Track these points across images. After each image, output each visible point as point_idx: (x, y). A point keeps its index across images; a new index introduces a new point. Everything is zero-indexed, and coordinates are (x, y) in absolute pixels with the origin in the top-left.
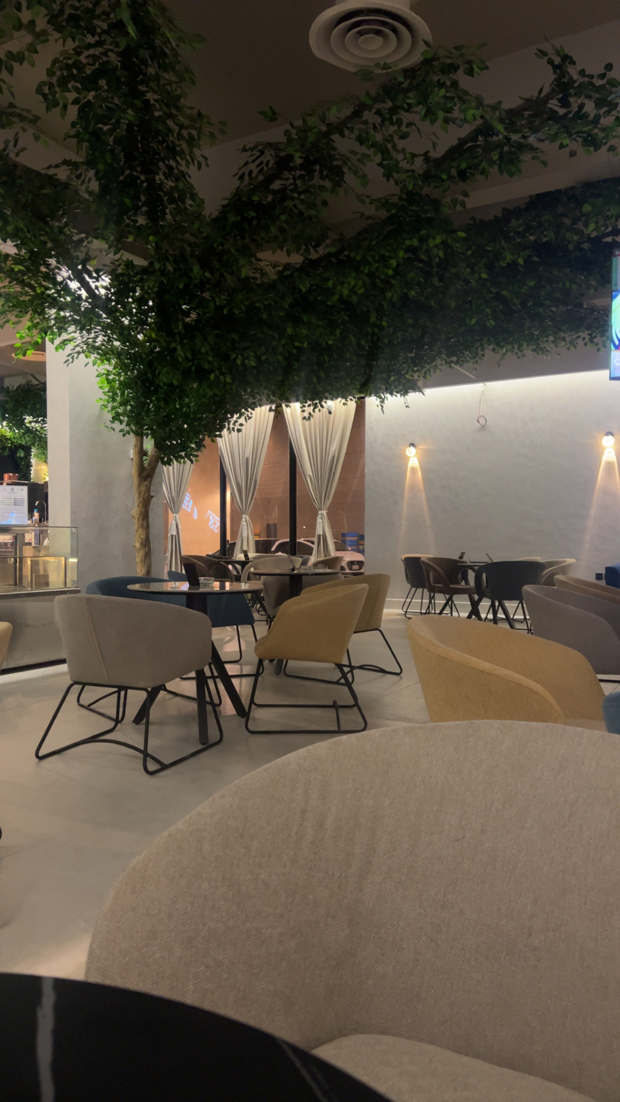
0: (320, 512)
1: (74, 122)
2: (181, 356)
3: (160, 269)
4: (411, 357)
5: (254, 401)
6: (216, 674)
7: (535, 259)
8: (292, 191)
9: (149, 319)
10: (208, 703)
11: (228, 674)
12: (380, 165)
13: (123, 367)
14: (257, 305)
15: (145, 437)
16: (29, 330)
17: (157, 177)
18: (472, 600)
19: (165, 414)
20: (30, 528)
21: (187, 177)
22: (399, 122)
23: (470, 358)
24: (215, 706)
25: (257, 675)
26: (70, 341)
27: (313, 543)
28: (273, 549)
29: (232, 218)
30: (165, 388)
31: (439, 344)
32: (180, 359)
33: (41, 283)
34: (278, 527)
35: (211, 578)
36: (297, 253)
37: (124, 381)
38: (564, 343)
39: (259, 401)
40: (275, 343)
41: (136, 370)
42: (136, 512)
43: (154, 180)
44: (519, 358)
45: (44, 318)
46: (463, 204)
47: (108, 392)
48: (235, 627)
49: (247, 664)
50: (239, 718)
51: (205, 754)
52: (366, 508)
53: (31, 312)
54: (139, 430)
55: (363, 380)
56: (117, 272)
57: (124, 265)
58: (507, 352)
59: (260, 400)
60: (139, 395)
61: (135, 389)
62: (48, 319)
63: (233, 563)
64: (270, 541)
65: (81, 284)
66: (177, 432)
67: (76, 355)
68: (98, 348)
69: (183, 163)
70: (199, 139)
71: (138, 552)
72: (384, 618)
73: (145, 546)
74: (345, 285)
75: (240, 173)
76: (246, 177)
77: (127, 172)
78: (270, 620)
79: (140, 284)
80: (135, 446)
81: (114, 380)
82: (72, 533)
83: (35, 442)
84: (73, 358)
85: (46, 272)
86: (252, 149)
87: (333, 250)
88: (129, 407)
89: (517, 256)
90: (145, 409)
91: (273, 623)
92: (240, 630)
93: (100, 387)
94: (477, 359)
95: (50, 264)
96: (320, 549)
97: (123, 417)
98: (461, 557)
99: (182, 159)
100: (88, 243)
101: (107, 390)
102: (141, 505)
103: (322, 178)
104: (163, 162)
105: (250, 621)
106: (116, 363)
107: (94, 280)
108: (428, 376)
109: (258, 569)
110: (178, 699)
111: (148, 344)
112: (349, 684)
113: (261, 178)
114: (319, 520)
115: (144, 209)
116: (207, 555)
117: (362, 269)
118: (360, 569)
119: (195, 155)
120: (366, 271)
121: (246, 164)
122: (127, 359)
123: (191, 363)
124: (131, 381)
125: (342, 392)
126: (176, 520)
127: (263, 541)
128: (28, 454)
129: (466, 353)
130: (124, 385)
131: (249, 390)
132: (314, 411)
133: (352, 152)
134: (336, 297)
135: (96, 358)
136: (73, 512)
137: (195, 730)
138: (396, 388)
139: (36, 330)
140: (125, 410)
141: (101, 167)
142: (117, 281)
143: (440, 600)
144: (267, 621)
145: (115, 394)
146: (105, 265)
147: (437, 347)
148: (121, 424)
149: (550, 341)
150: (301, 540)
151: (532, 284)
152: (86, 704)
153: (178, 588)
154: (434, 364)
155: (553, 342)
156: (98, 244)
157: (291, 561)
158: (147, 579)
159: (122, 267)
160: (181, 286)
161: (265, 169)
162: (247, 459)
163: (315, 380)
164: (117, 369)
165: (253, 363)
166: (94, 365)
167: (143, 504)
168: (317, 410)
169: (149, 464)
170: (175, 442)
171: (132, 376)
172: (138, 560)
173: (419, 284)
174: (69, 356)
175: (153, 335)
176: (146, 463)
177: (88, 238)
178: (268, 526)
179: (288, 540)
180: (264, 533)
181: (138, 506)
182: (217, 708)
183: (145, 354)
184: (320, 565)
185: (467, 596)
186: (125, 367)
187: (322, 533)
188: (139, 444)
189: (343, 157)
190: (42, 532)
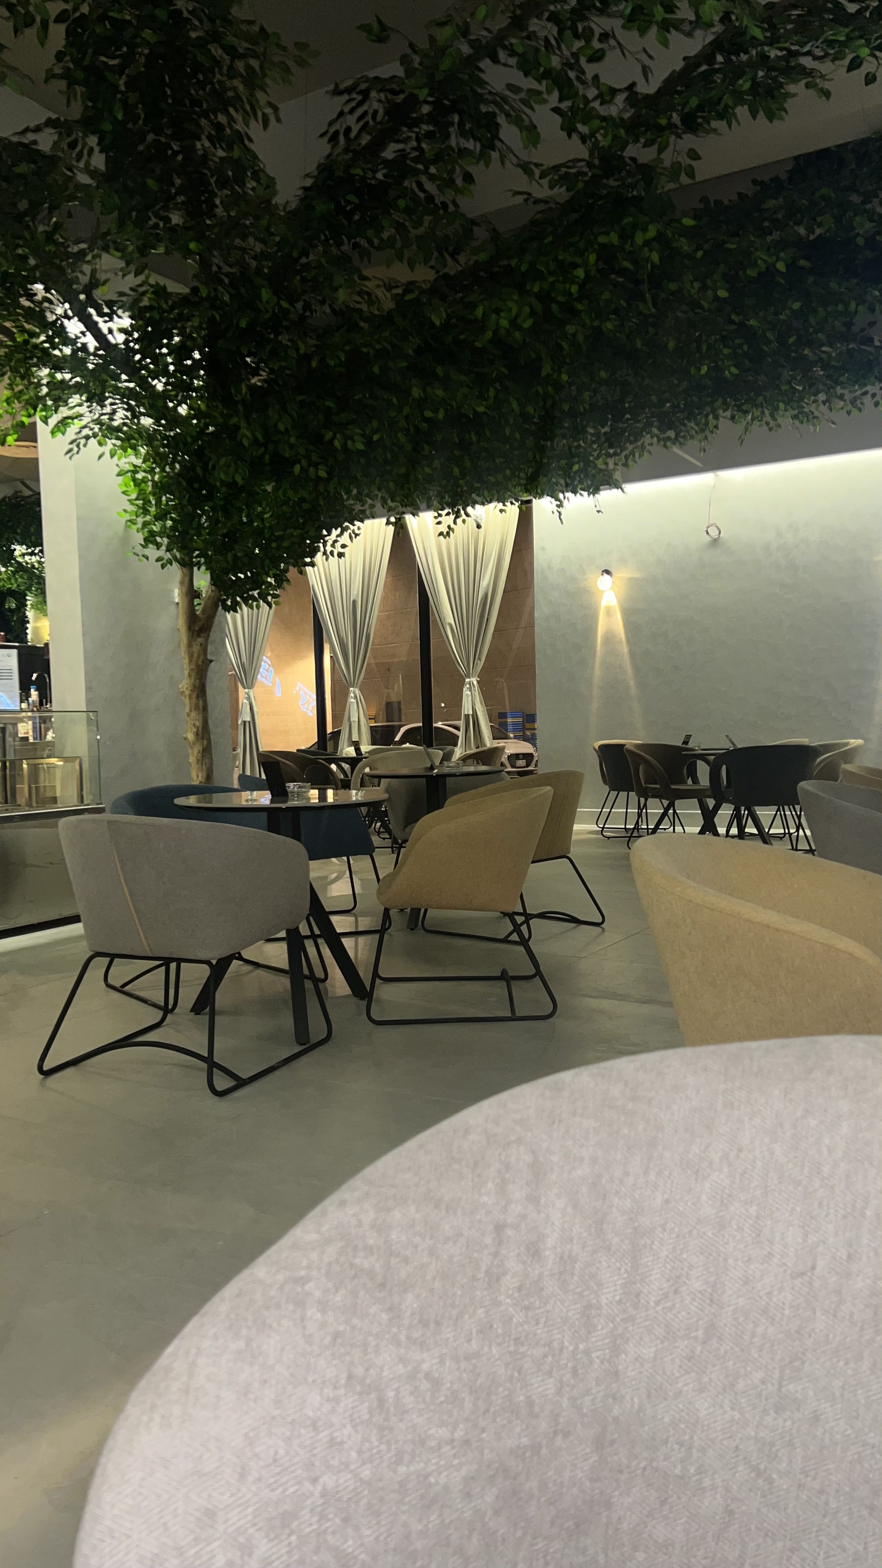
0: (467, 680)
1: (59, 52)
2: (248, 438)
3: (208, 296)
4: (605, 433)
5: (363, 508)
6: (317, 932)
7: (802, 263)
8: (416, 160)
9: (196, 382)
10: (306, 977)
11: (335, 931)
12: (556, 110)
13: (157, 458)
14: (365, 350)
15: (195, 569)
16: (8, 404)
17: (198, 145)
18: (703, 806)
19: (225, 531)
20: (24, 714)
21: (246, 142)
22: (588, 35)
23: (696, 432)
24: (316, 981)
25: (382, 932)
26: (72, 418)
27: (458, 728)
28: (397, 739)
29: (321, 207)
30: (224, 489)
31: (647, 411)
32: (246, 443)
33: (22, 326)
34: (403, 707)
35: (305, 784)
36: (425, 264)
37: (161, 482)
38: (842, 403)
39: (370, 508)
40: (393, 414)
41: (178, 462)
42: (186, 686)
43: (193, 148)
44: (771, 429)
45: (31, 383)
46: (691, 173)
47: (136, 499)
48: (345, 858)
49: (364, 914)
50: (355, 1000)
51: (304, 1059)
52: (537, 672)
53: (9, 374)
54: (187, 559)
55: (530, 470)
56: (142, 305)
57: (152, 293)
58: (753, 420)
59: (372, 506)
60: (185, 502)
61: (177, 494)
62: (39, 385)
63: (337, 761)
64: (392, 726)
65: (86, 327)
66: (245, 560)
67: (83, 441)
68: (118, 429)
69: (239, 117)
70: (264, 75)
71: (192, 748)
72: (574, 837)
73: (203, 738)
74: (502, 314)
75: (332, 130)
76: (342, 139)
77: (151, 137)
78: (397, 845)
79: (179, 325)
80: (182, 583)
81: (144, 480)
82: (89, 721)
83: (31, 586)
84: (78, 446)
85: (30, 307)
86: (349, 91)
87: (483, 257)
88: (169, 523)
89: (774, 258)
90: (195, 525)
91: (403, 850)
92: (351, 862)
93: (124, 493)
94: (707, 433)
95: (35, 294)
96: (470, 737)
97: (161, 537)
98: (686, 743)
99: (237, 110)
100: (94, 257)
101: (134, 496)
102: (193, 675)
103: (464, 134)
104: (207, 118)
105: (368, 850)
106: (148, 453)
107: (107, 319)
108: (630, 463)
109: (376, 769)
110: (260, 972)
111: (195, 421)
112: (524, 942)
113: (365, 139)
114: (466, 692)
115: (180, 199)
116: (298, 750)
117: (528, 288)
118: (527, 766)
119: (257, 101)
120: (536, 289)
121: (341, 114)
122: (164, 446)
123: (262, 450)
124: (171, 481)
125: (498, 492)
126: (249, 698)
127: (382, 726)
128: (22, 605)
129: (689, 424)
130: (160, 488)
131: (355, 492)
132: (455, 523)
133: (510, 87)
134: (489, 334)
135: (114, 445)
136: (89, 689)
137: (288, 1021)
138: (581, 482)
139: (19, 402)
140: (164, 526)
141: (107, 127)
142: (141, 319)
143: (655, 809)
144: (392, 847)
145: (147, 502)
146: (122, 294)
147: (644, 416)
148: (158, 549)
149: (820, 402)
150: (439, 724)
151: (796, 306)
152: (118, 984)
153: (255, 800)
154: (639, 443)
155: (824, 403)
156: (109, 262)
157: (428, 754)
158: (206, 789)
159: (148, 295)
160: (243, 324)
161: (371, 123)
162: (354, 602)
163: (456, 471)
164: (148, 464)
165: (360, 446)
166: (112, 456)
167: (197, 674)
168: (459, 521)
169: (204, 611)
170: (242, 576)
171: (172, 474)
172: (192, 759)
173: (616, 312)
174: (71, 443)
175: (203, 407)
176: (199, 609)
177: (93, 251)
178: (389, 705)
179: (421, 724)
180: (382, 715)
181: (190, 676)
182: (321, 985)
183: (191, 436)
184: (470, 761)
185: (695, 801)
186: (161, 459)
187: (471, 713)
188: (187, 579)
189: (498, 99)
190: (44, 720)
